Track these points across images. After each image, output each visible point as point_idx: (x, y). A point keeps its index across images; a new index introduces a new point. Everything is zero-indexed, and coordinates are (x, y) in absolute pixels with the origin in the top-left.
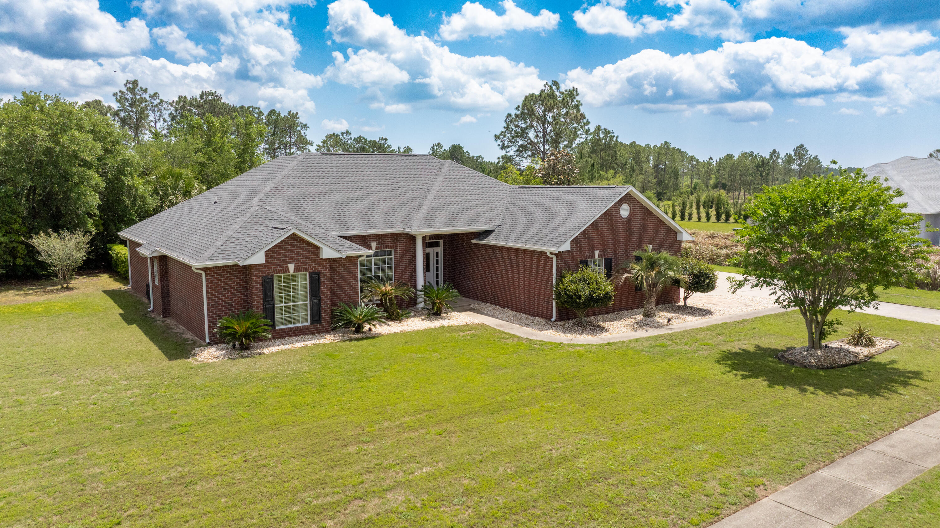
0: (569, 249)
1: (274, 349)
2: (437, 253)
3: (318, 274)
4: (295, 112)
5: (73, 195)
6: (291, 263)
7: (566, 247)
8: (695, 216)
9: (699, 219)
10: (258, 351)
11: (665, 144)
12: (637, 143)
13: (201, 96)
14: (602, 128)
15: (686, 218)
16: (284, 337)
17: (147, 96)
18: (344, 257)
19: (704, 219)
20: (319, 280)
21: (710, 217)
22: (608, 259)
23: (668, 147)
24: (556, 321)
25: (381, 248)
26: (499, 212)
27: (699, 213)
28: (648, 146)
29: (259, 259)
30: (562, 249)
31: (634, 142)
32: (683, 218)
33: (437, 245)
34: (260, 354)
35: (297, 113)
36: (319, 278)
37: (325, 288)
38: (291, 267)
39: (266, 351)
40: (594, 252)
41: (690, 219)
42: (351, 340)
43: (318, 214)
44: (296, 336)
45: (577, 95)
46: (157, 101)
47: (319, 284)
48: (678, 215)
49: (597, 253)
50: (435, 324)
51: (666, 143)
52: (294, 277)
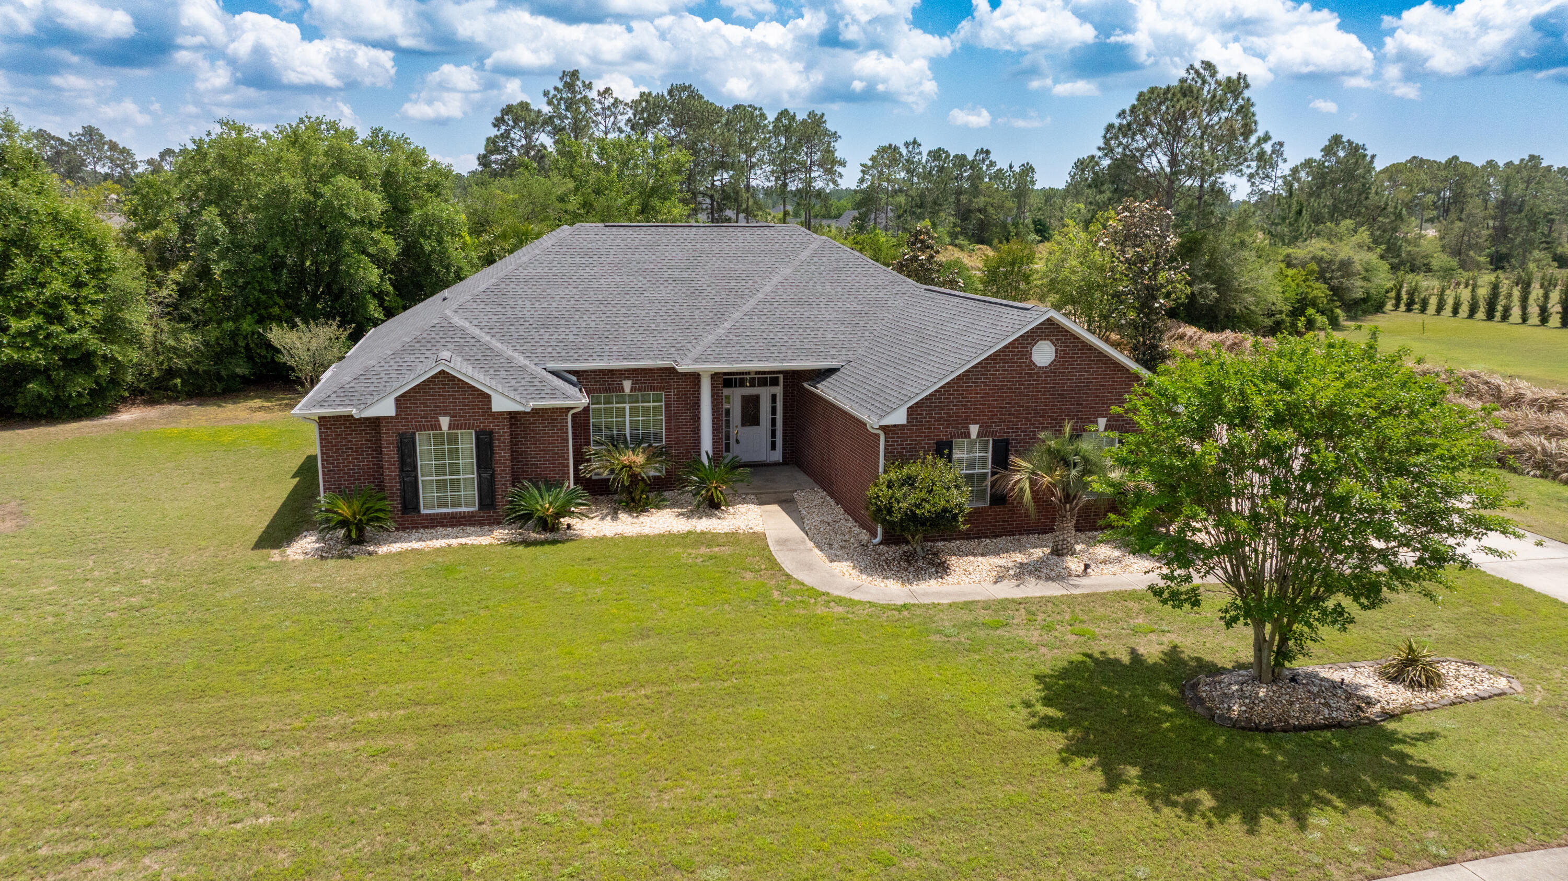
0: (904, 422)
1: (396, 547)
2: (774, 397)
3: (490, 433)
4: (819, 113)
5: (343, 268)
6: (445, 415)
7: (899, 417)
8: (1516, 312)
9: (1524, 319)
10: (371, 548)
11: (1530, 161)
12: (1462, 159)
13: (670, 92)
14: (1345, 139)
15: (1498, 315)
16: (433, 527)
17: (593, 95)
18: (529, 410)
19: (1534, 319)
20: (490, 444)
21: (1549, 316)
22: (1002, 441)
23: (1536, 167)
24: (881, 543)
25: (640, 390)
26: (867, 334)
27: (1524, 308)
28: (1491, 164)
29: (386, 408)
30: (890, 420)
31: (1456, 158)
32: (1490, 316)
33: (774, 382)
34: (370, 554)
35: (823, 115)
36: (491, 440)
37: (502, 456)
38: (445, 422)
39: (383, 549)
40: (968, 428)
41: (1505, 317)
42: (527, 543)
43: (542, 331)
44: (452, 526)
45: (1247, 86)
46: (609, 101)
47: (492, 451)
48: (1482, 309)
49: (974, 429)
50: (704, 524)
51: (1532, 157)
52: (453, 440)
